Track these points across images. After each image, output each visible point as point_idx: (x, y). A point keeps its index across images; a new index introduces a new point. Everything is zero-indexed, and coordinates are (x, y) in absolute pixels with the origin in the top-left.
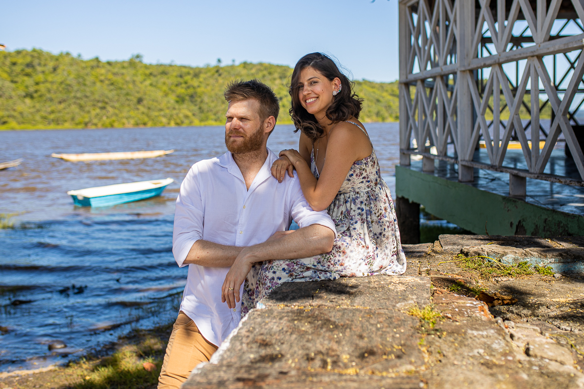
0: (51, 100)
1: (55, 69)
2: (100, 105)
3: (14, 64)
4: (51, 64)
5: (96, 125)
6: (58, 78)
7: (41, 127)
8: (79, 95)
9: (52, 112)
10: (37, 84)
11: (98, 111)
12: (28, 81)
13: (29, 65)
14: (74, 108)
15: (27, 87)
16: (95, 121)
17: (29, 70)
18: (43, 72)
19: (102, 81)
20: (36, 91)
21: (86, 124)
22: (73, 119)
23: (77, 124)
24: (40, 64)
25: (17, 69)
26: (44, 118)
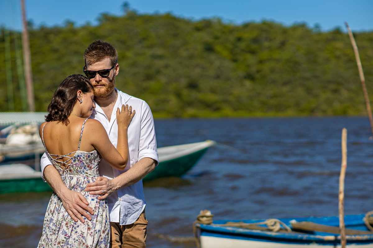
0: (274, 82)
1: (283, 44)
2: (333, 87)
3: (239, 39)
4: (279, 39)
5: (324, 111)
6: (285, 55)
7: (258, 114)
8: (307, 75)
9: (274, 96)
10: (261, 62)
11: (329, 95)
12: (251, 59)
13: (255, 40)
14: (301, 92)
15: (248, 66)
16: (324, 107)
17: (254, 46)
18: (269, 48)
19: (338, 57)
20: (258, 71)
21: (312, 111)
22: (297, 105)
23: (302, 111)
24: (266, 39)
25: (242, 45)
26: (263, 103)
